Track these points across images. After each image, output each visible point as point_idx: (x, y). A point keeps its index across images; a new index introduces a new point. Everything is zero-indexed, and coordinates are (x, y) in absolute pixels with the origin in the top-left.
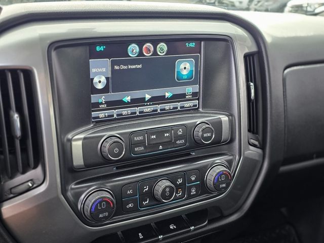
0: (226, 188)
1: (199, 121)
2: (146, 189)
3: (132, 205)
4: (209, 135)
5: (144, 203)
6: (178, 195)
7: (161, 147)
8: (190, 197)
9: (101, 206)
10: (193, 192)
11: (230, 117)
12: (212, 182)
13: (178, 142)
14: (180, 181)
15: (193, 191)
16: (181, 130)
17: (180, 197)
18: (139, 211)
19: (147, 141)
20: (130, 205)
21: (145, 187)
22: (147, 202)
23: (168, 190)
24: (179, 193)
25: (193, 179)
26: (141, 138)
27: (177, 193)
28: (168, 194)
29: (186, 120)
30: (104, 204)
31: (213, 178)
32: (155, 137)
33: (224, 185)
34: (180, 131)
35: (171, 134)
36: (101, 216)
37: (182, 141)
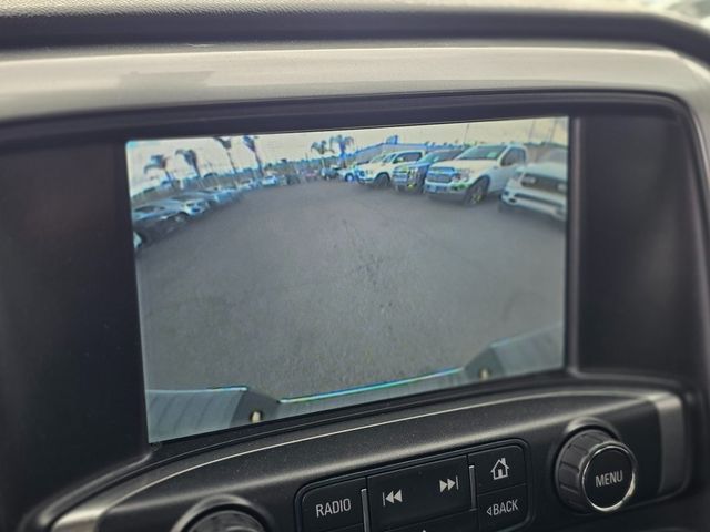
1: (575, 420)
4: (615, 478)
11: (689, 398)
13: (495, 510)
16: (503, 461)
26: (342, 506)
29: (523, 418)
32: (399, 496)
34: (500, 466)
35: (464, 481)
37: (510, 506)
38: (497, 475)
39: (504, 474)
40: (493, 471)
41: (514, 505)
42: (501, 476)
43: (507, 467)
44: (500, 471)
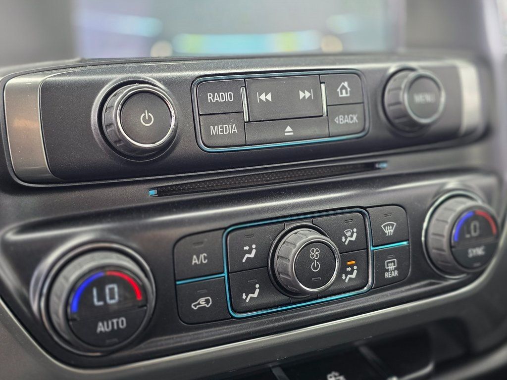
0: (485, 260)
2: (250, 252)
3: (207, 301)
5: (247, 298)
6: (346, 279)
7: (289, 129)
8: (382, 285)
9: (102, 297)
10: (392, 270)
12: (445, 241)
13: (341, 120)
14: (351, 236)
15: (391, 267)
16: (346, 84)
17: (353, 284)
18: (231, 320)
19: (245, 110)
20: (202, 301)
21: (247, 248)
22: (256, 295)
23: (315, 253)
24: (351, 273)
25: (389, 231)
26: (227, 97)
27: (343, 270)
28: (316, 267)
30: (112, 290)
31: (447, 227)
32: (269, 97)
33: (479, 251)
34: (344, 87)
35: (318, 94)
36: (102, 328)
37: (352, 119)
38: (342, 94)
39: (347, 93)
40: (339, 90)
41: (355, 118)
42: (344, 95)
43: (349, 89)
44: (344, 91)
